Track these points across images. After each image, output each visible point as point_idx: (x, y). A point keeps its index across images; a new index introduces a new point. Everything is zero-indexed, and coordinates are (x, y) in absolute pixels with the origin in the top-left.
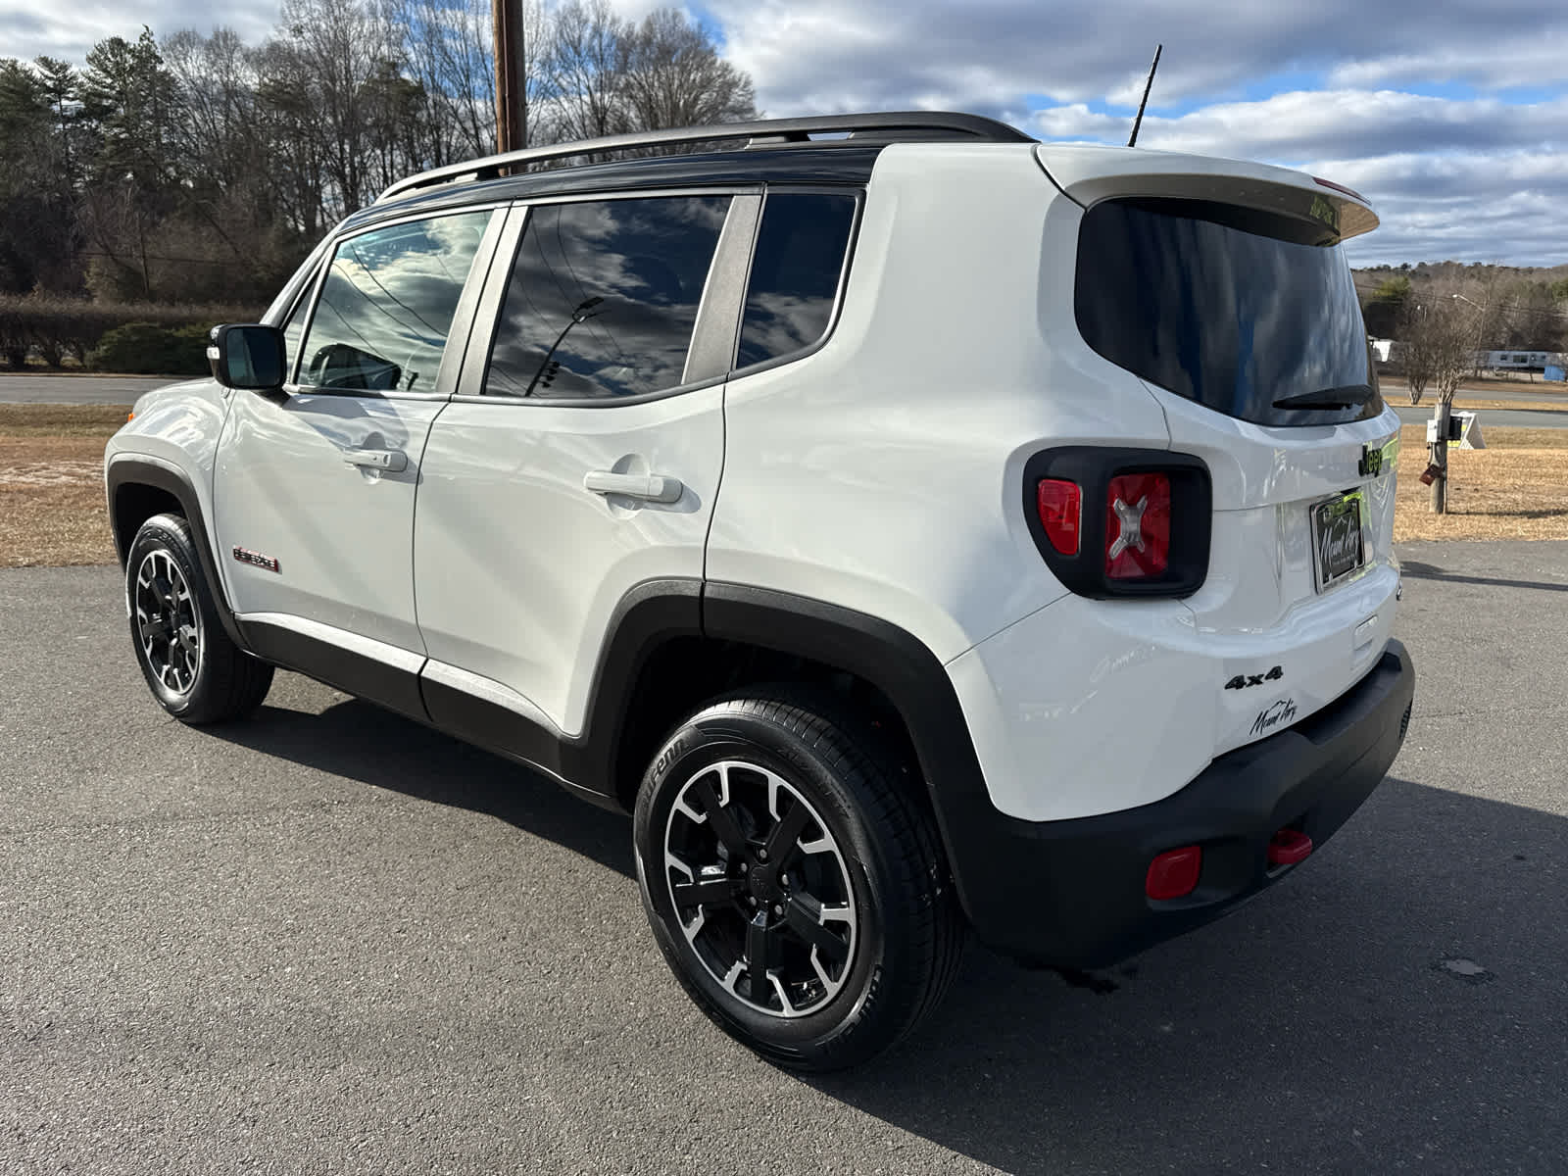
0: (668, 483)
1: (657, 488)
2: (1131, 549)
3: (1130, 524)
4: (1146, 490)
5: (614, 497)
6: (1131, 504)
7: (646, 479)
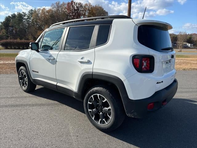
0: (88, 60)
1: (87, 61)
2: (145, 67)
3: (145, 64)
4: (147, 60)
5: (81, 62)
6: (145, 61)
7: (85, 60)
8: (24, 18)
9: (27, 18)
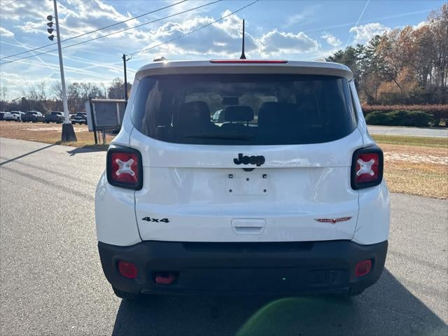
8: (358, 56)
9: (365, 57)
